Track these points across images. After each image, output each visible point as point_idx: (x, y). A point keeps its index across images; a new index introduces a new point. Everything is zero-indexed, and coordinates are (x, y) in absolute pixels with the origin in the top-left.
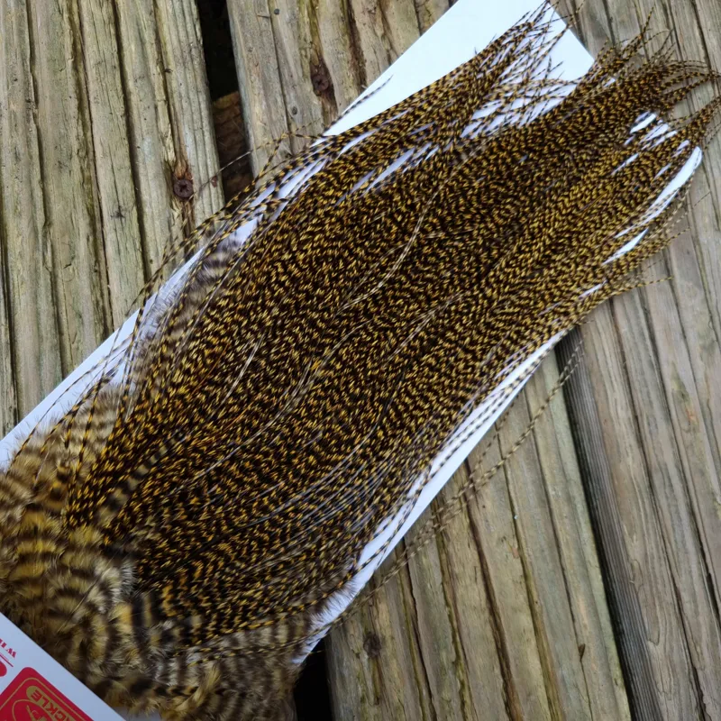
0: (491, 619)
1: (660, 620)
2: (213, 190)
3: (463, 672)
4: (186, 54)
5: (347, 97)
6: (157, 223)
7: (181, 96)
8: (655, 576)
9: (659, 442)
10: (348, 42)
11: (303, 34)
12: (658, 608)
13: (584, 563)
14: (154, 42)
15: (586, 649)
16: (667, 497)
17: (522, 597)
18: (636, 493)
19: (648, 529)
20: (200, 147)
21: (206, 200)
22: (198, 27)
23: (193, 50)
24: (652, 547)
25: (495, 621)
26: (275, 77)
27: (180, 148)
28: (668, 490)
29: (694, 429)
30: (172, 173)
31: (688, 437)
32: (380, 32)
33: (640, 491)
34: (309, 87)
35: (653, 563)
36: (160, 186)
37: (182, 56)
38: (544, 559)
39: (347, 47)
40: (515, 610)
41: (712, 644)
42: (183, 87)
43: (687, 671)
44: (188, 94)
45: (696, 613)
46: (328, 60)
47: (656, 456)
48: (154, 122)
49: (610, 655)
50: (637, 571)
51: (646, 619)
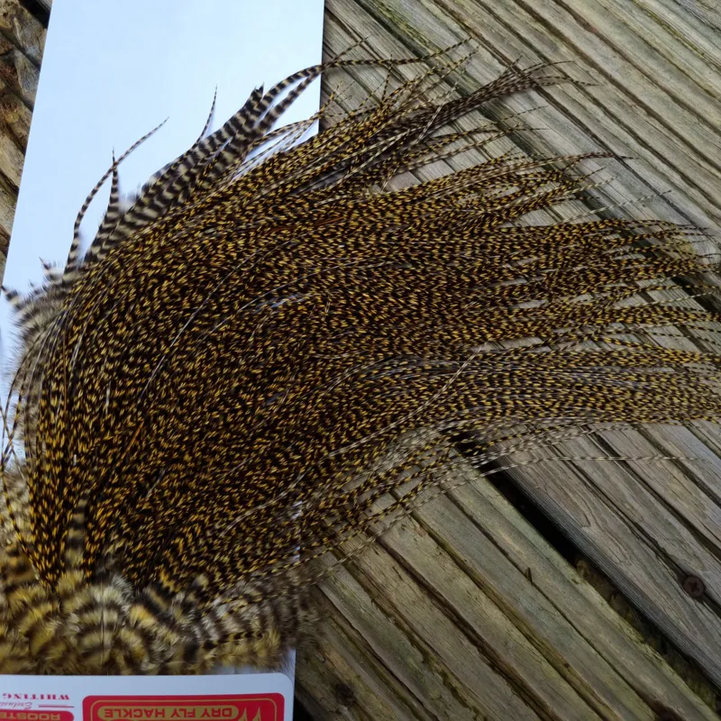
0: (434, 602)
1: (579, 504)
3: (437, 663)
8: (552, 470)
12: (571, 495)
13: (485, 500)
15: (532, 571)
17: (449, 564)
25: (439, 601)
38: (449, 520)
40: (449, 580)
43: (629, 531)
45: (607, 477)
49: (555, 563)
50: (535, 476)
51: (567, 511)
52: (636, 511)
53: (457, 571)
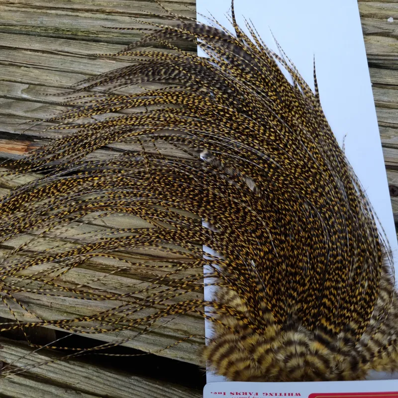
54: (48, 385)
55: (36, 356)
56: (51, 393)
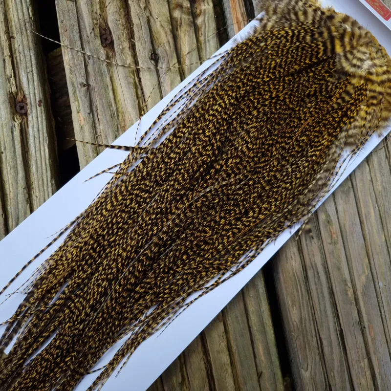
0: (204, 357)
1: (308, 357)
2: (39, 108)
3: (187, 388)
4: (23, 26)
5: (121, 47)
6: (5, 130)
7: (19, 52)
8: (306, 331)
9: (312, 251)
10: (123, 13)
11: (95, 10)
12: (307, 350)
13: (262, 324)
14: (3, 20)
15: (263, 375)
16: (316, 284)
17: (224, 344)
18: (296, 282)
19: (303, 303)
20: (31, 83)
21: (34, 115)
22: (30, 10)
23: (27, 24)
24: (305, 314)
25: (207, 358)
26: (77, 38)
27: (20, 84)
28: (316, 280)
29: (335, 242)
30: (15, 99)
31: (331, 247)
32: (143, 6)
33: (299, 281)
34: (98, 42)
35: (305, 323)
36: (7, 108)
37: (20, 28)
38: (238, 322)
39: (122, 16)
40: (218, 352)
41: (341, 371)
42: (21, 47)
43: (324, 387)
44: (24, 51)
45: (332, 353)
46: (111, 25)
47: (310, 259)
48: (3, 70)
49: (277, 378)
50: (296, 328)
51: (300, 356)
52: (335, 379)
53: (225, 350)
54: (23, 168)
55: (45, 144)
56: (18, 175)
